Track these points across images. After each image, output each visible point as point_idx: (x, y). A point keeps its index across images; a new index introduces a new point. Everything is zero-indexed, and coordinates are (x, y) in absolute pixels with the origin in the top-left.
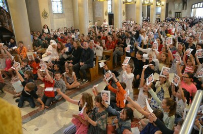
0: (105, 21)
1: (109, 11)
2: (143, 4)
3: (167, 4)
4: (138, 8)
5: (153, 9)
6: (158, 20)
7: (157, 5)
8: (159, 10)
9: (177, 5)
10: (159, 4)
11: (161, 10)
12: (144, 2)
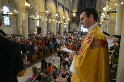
0: (35, 31)
1: (38, 25)
2: (57, 23)
3: (69, 24)
4: (54, 25)
5: (62, 26)
6: (65, 32)
7: (64, 24)
8: (65, 26)
9: (74, 25)
10: (65, 24)
11: (66, 27)
12: (57, 22)
